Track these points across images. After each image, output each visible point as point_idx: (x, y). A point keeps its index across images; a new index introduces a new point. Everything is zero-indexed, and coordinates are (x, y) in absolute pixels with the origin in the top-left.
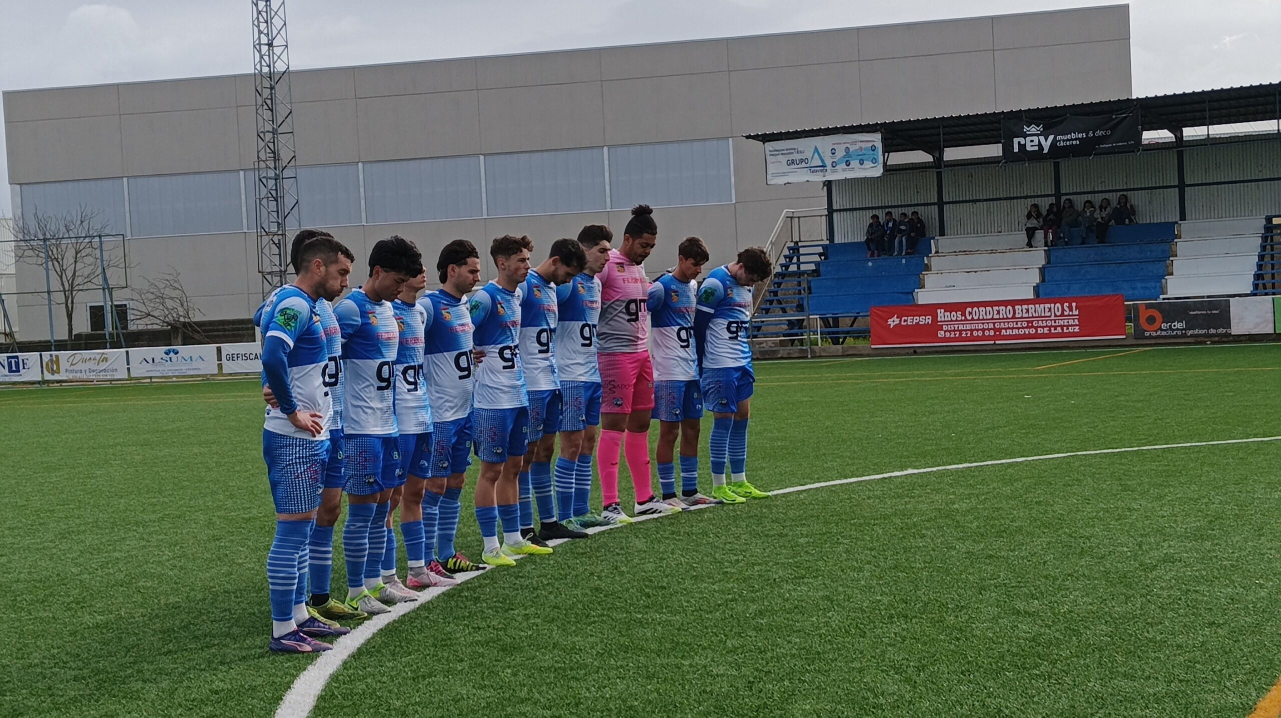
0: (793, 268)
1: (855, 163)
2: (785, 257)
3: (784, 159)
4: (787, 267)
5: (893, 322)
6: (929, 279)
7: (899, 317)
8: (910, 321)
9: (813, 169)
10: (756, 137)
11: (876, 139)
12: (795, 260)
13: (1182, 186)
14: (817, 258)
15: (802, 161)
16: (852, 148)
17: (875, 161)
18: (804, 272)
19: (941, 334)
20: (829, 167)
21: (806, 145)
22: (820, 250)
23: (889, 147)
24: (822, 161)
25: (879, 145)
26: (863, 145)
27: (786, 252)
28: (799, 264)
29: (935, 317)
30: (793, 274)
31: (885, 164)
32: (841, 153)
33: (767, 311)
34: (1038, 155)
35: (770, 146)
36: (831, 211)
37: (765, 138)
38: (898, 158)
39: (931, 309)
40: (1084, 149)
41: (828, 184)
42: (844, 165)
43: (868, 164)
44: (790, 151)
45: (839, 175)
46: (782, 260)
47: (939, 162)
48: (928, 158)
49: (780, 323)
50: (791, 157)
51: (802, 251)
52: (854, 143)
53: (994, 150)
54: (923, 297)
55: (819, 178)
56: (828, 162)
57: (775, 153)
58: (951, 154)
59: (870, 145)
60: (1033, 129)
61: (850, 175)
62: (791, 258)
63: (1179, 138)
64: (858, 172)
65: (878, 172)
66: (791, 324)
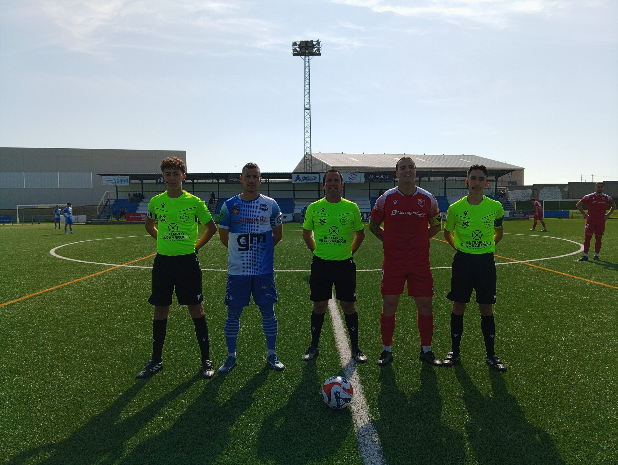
0: (108, 204)
1: (123, 182)
2: (106, 201)
3: (106, 180)
4: (106, 204)
5: (131, 217)
6: (139, 208)
7: (133, 216)
8: (135, 217)
9: (113, 183)
10: (100, 175)
11: (128, 177)
12: (108, 202)
14: (114, 202)
15: (110, 181)
16: (122, 179)
17: (127, 182)
18: (110, 205)
19: (142, 220)
20: (117, 182)
21: (112, 178)
22: (114, 200)
23: (131, 179)
24: (115, 181)
25: (129, 179)
26: (125, 178)
27: (106, 200)
28: (109, 203)
29: (141, 216)
30: (108, 205)
31: (130, 183)
32: (119, 180)
33: (102, 213)
35: (103, 177)
36: (117, 192)
37: (102, 175)
38: (133, 181)
39: (140, 214)
41: (117, 186)
42: (120, 182)
43: (126, 183)
44: (107, 178)
45: (119, 184)
46: (106, 202)
47: (142, 183)
48: (140, 182)
49: (105, 216)
50: (108, 180)
51: (110, 200)
52: (123, 178)
53: (154, 181)
54: (138, 212)
56: (117, 181)
57: (104, 179)
58: (145, 181)
59: (126, 178)
61: (122, 185)
62: (107, 202)
63: (193, 182)
65: (128, 184)
66: (107, 216)
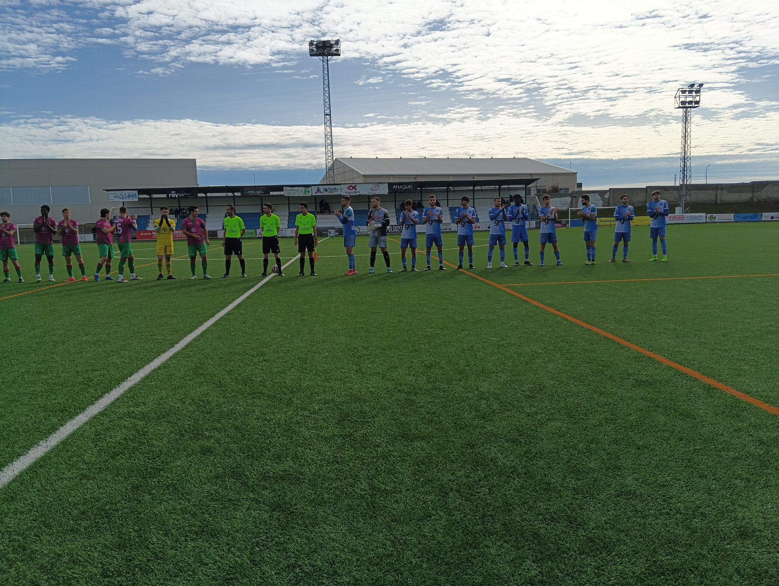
1: (131, 198)
3: (113, 196)
5: (142, 234)
8: (147, 234)
9: (120, 198)
10: (106, 190)
11: (136, 192)
13: (207, 206)
15: (117, 196)
16: (130, 194)
17: (136, 197)
21: (119, 193)
23: (139, 194)
24: (122, 196)
25: (137, 194)
31: (138, 198)
32: (127, 195)
34: (175, 198)
35: (109, 192)
37: (108, 190)
38: (142, 196)
39: (151, 232)
40: (185, 197)
42: (128, 198)
43: (134, 198)
44: (114, 194)
45: (126, 200)
47: (151, 198)
48: (148, 197)
53: (165, 196)
55: (122, 200)
56: (124, 197)
57: (112, 194)
58: (155, 196)
59: (134, 193)
60: (173, 192)
63: (206, 196)
64: (131, 200)
65: (137, 200)
